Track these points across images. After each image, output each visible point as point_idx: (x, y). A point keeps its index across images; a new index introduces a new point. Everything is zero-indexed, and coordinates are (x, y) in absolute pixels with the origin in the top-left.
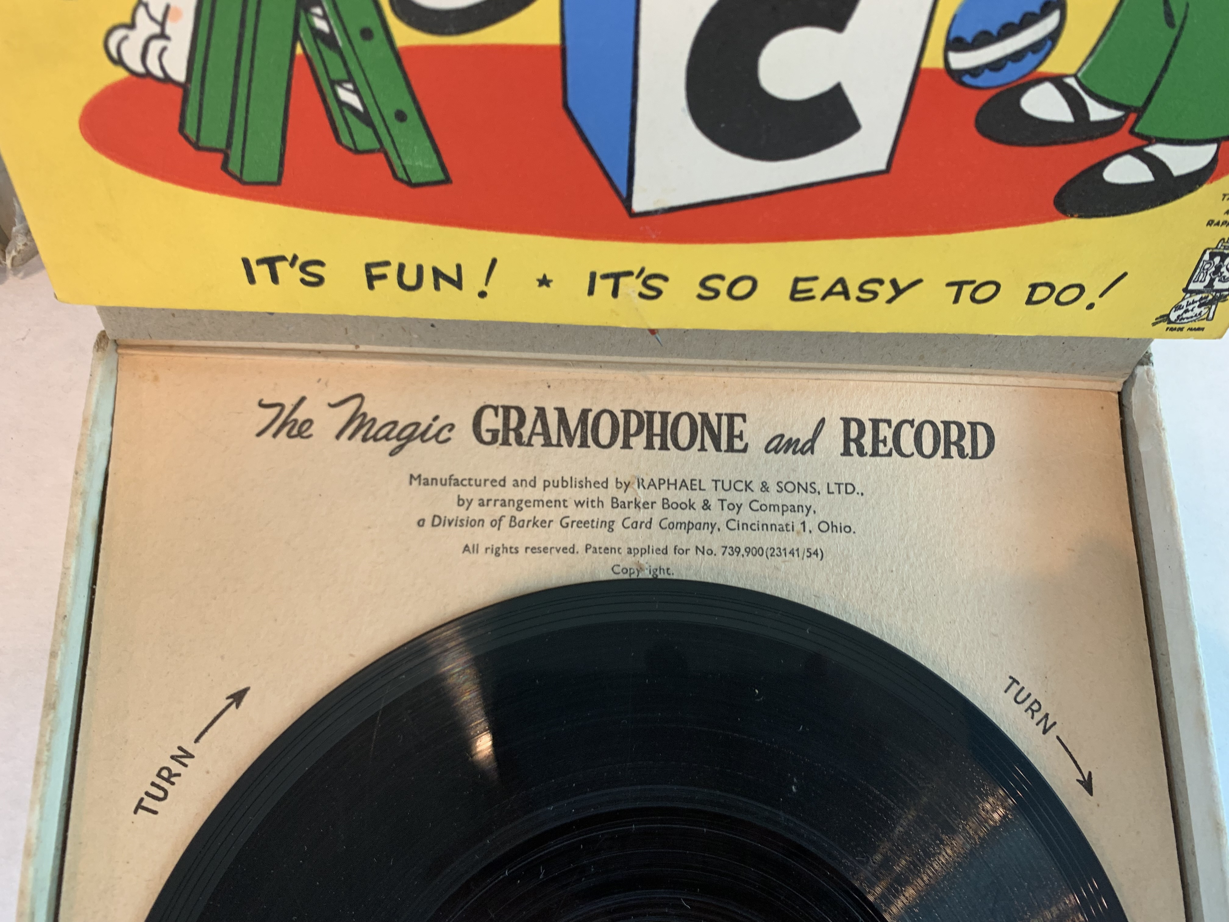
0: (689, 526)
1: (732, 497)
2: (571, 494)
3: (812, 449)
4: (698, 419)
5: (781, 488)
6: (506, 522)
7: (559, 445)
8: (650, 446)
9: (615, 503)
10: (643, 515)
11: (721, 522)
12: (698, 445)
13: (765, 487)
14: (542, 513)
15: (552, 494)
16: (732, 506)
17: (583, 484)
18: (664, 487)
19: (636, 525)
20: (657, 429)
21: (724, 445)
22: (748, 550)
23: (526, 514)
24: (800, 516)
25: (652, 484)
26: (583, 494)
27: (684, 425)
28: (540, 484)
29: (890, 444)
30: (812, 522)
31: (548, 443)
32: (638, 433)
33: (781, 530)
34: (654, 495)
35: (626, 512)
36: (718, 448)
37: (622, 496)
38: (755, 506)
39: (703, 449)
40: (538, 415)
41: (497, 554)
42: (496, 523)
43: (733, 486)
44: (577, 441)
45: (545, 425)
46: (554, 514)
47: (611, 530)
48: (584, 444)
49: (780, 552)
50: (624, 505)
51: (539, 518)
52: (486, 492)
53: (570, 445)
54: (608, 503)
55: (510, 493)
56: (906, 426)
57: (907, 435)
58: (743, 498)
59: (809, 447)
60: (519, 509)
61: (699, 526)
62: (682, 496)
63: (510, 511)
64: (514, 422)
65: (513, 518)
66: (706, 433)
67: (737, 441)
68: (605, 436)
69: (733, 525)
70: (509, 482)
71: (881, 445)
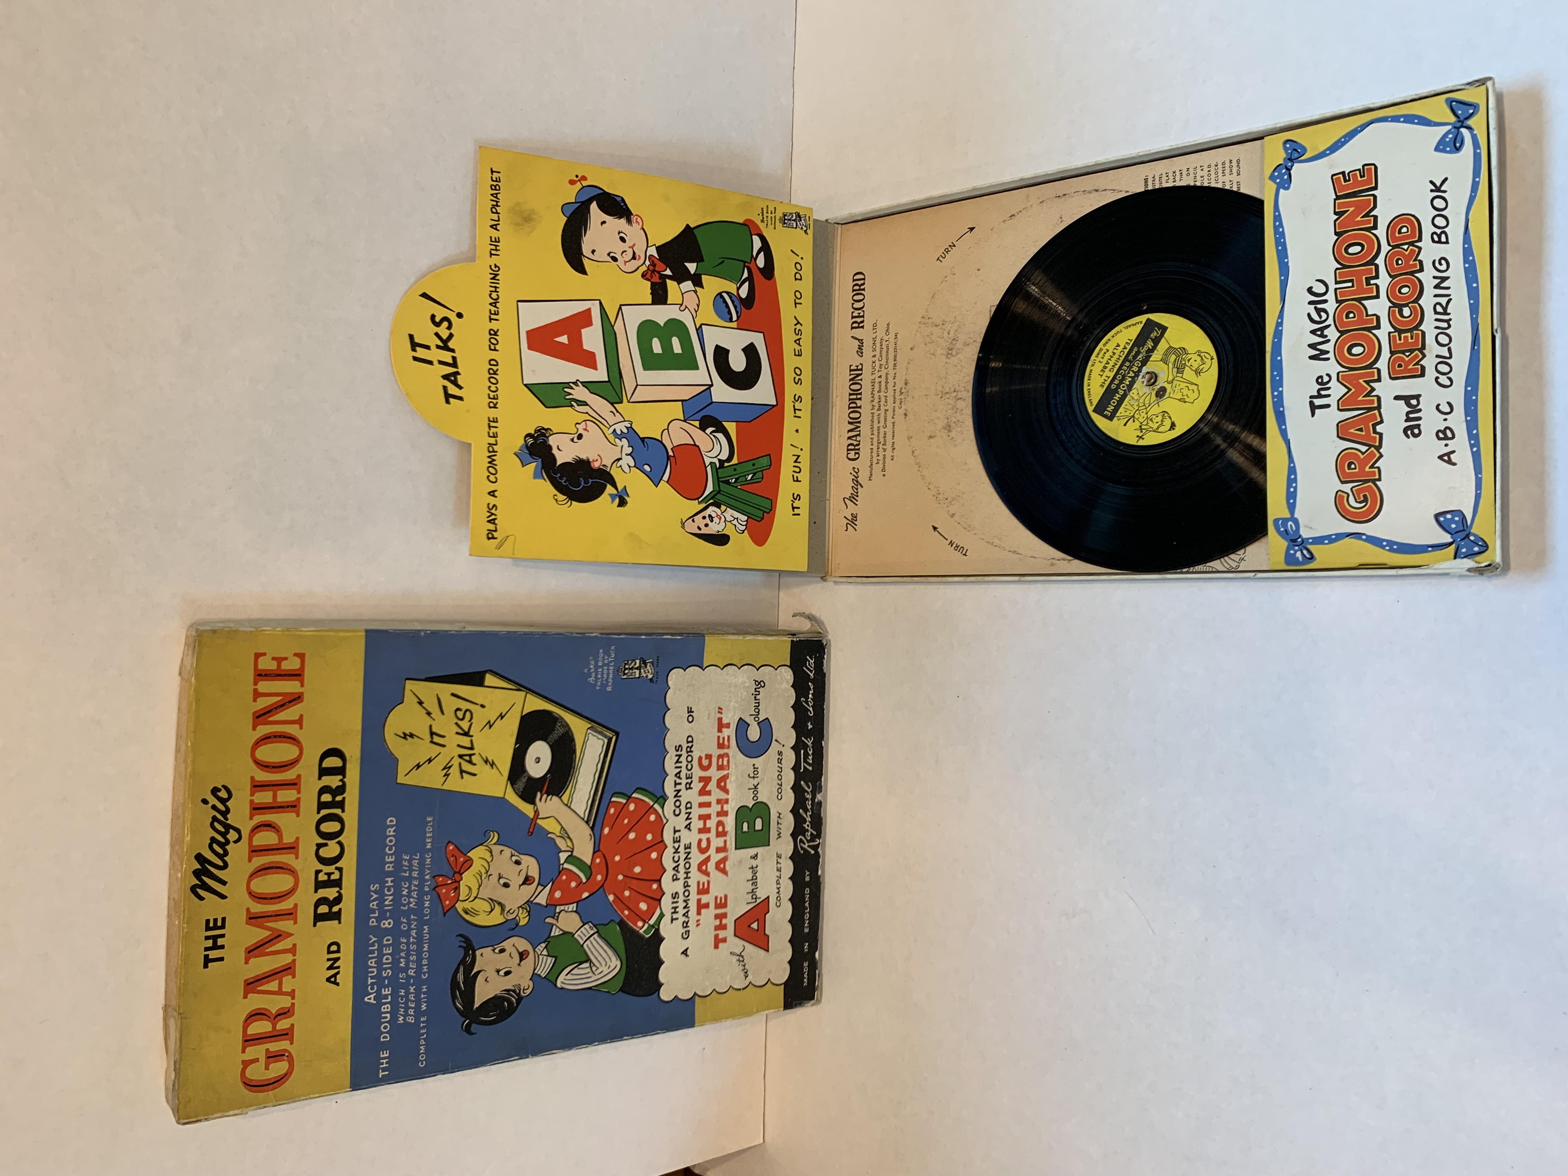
0: (887, 382)
1: (877, 368)
2: (876, 425)
3: (862, 340)
4: (852, 382)
5: (874, 350)
6: (884, 447)
7: (860, 431)
8: (860, 399)
9: (879, 410)
10: (883, 399)
11: (886, 371)
12: (860, 382)
13: (874, 356)
14: (882, 435)
15: (876, 432)
16: (880, 368)
17: (872, 421)
18: (874, 392)
19: (886, 402)
20: (854, 397)
21: (860, 372)
22: (895, 360)
23: (882, 440)
24: (884, 342)
25: (872, 397)
26: (876, 421)
27: (854, 387)
28: (872, 436)
29: (860, 311)
30: (886, 338)
31: (859, 435)
32: (856, 404)
33: (888, 349)
34: (876, 397)
35: (882, 405)
36: (861, 374)
37: (877, 407)
38: (880, 359)
39: (861, 380)
40: (850, 439)
41: (894, 449)
42: (885, 450)
43: (874, 368)
44: (858, 425)
45: (853, 436)
46: (882, 430)
47: (887, 410)
48: (859, 422)
49: (895, 348)
50: (880, 407)
51: (883, 436)
52: (875, 454)
53: (860, 427)
54: (879, 412)
55: (875, 447)
56: (854, 306)
57: (857, 305)
58: (878, 363)
59: (861, 341)
60: (880, 443)
61: (887, 379)
62: (877, 385)
63: (881, 446)
64: (852, 447)
65: (883, 445)
66: (857, 379)
67: (859, 368)
68: (857, 415)
69: (886, 367)
70: (872, 447)
71: (860, 315)
